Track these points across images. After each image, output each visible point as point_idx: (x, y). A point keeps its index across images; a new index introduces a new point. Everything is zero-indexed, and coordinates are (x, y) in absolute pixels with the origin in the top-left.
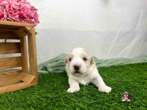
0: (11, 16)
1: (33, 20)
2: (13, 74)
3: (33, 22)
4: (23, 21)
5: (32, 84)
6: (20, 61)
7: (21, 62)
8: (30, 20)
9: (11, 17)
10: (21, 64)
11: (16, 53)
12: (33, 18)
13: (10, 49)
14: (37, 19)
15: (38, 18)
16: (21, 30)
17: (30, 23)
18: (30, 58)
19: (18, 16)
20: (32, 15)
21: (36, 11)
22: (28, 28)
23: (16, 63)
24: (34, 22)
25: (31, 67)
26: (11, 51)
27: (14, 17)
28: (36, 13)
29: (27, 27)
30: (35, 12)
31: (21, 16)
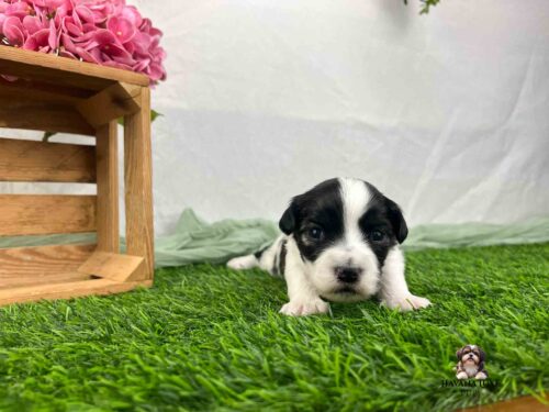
0: (74, 43)
1: (146, 63)
2: (65, 255)
3: (145, 71)
4: (111, 62)
5: (133, 285)
6: (92, 210)
7: (96, 213)
8: (135, 61)
9: (71, 45)
10: (96, 222)
11: (80, 181)
12: (144, 57)
13: (61, 167)
14: (159, 63)
15: (160, 59)
16: (104, 96)
17: (136, 71)
18: (128, 193)
19: (95, 44)
20: (144, 46)
21: (157, 36)
22: (129, 88)
23: (79, 216)
24: (149, 71)
25: (129, 228)
26: (62, 174)
27: (84, 47)
28: (155, 43)
29: (123, 84)
30: (152, 39)
31: (107, 48)
